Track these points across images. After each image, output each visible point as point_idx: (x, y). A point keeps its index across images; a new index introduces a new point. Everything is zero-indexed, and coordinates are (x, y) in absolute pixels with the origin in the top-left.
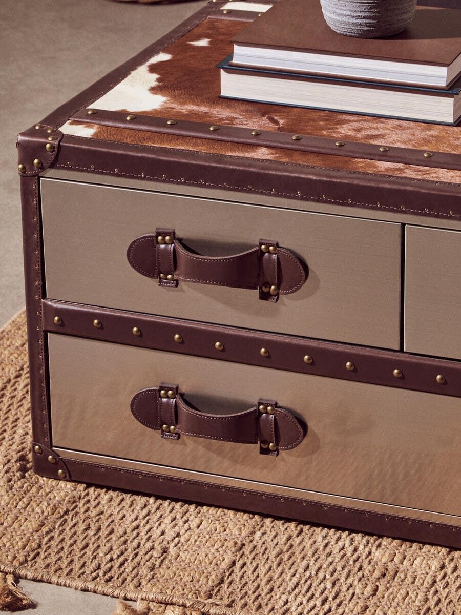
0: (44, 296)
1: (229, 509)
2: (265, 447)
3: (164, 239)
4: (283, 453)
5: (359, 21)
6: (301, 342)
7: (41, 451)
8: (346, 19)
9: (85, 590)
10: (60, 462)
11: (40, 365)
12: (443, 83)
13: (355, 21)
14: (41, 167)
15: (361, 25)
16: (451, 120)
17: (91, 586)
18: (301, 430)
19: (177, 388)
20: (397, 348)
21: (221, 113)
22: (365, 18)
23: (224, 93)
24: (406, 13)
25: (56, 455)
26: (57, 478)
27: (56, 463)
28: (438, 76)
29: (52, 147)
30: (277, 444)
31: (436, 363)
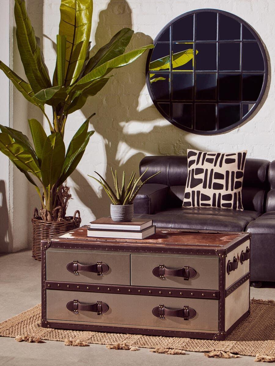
0: (46, 280)
1: (90, 331)
2: (99, 313)
3: (75, 263)
4: (103, 315)
5: (120, 217)
6: (107, 285)
7: (44, 321)
8: (117, 217)
9: (57, 341)
10: (48, 323)
11: (44, 298)
12: (139, 229)
13: (119, 218)
14: (47, 248)
15: (120, 218)
16: (141, 238)
17: (59, 340)
18: (108, 308)
19: (78, 300)
20: (130, 285)
21: (89, 239)
22: (121, 217)
23: (88, 236)
24: (131, 216)
25: (47, 321)
26: (47, 328)
27: (47, 324)
28: (138, 228)
29: (49, 242)
30: (101, 312)
31: (138, 287)
